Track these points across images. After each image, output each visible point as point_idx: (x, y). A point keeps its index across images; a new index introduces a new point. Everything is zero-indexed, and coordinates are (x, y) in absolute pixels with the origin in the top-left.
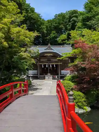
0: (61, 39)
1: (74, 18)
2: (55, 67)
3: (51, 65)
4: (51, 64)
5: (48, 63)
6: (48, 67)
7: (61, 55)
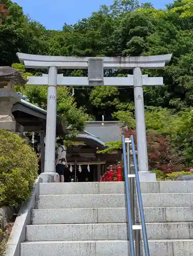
0: (101, 94)
1: (138, 39)
2: (89, 170)
3: (81, 166)
4: (80, 164)
5: (74, 161)
6: (73, 170)
7: (103, 144)
